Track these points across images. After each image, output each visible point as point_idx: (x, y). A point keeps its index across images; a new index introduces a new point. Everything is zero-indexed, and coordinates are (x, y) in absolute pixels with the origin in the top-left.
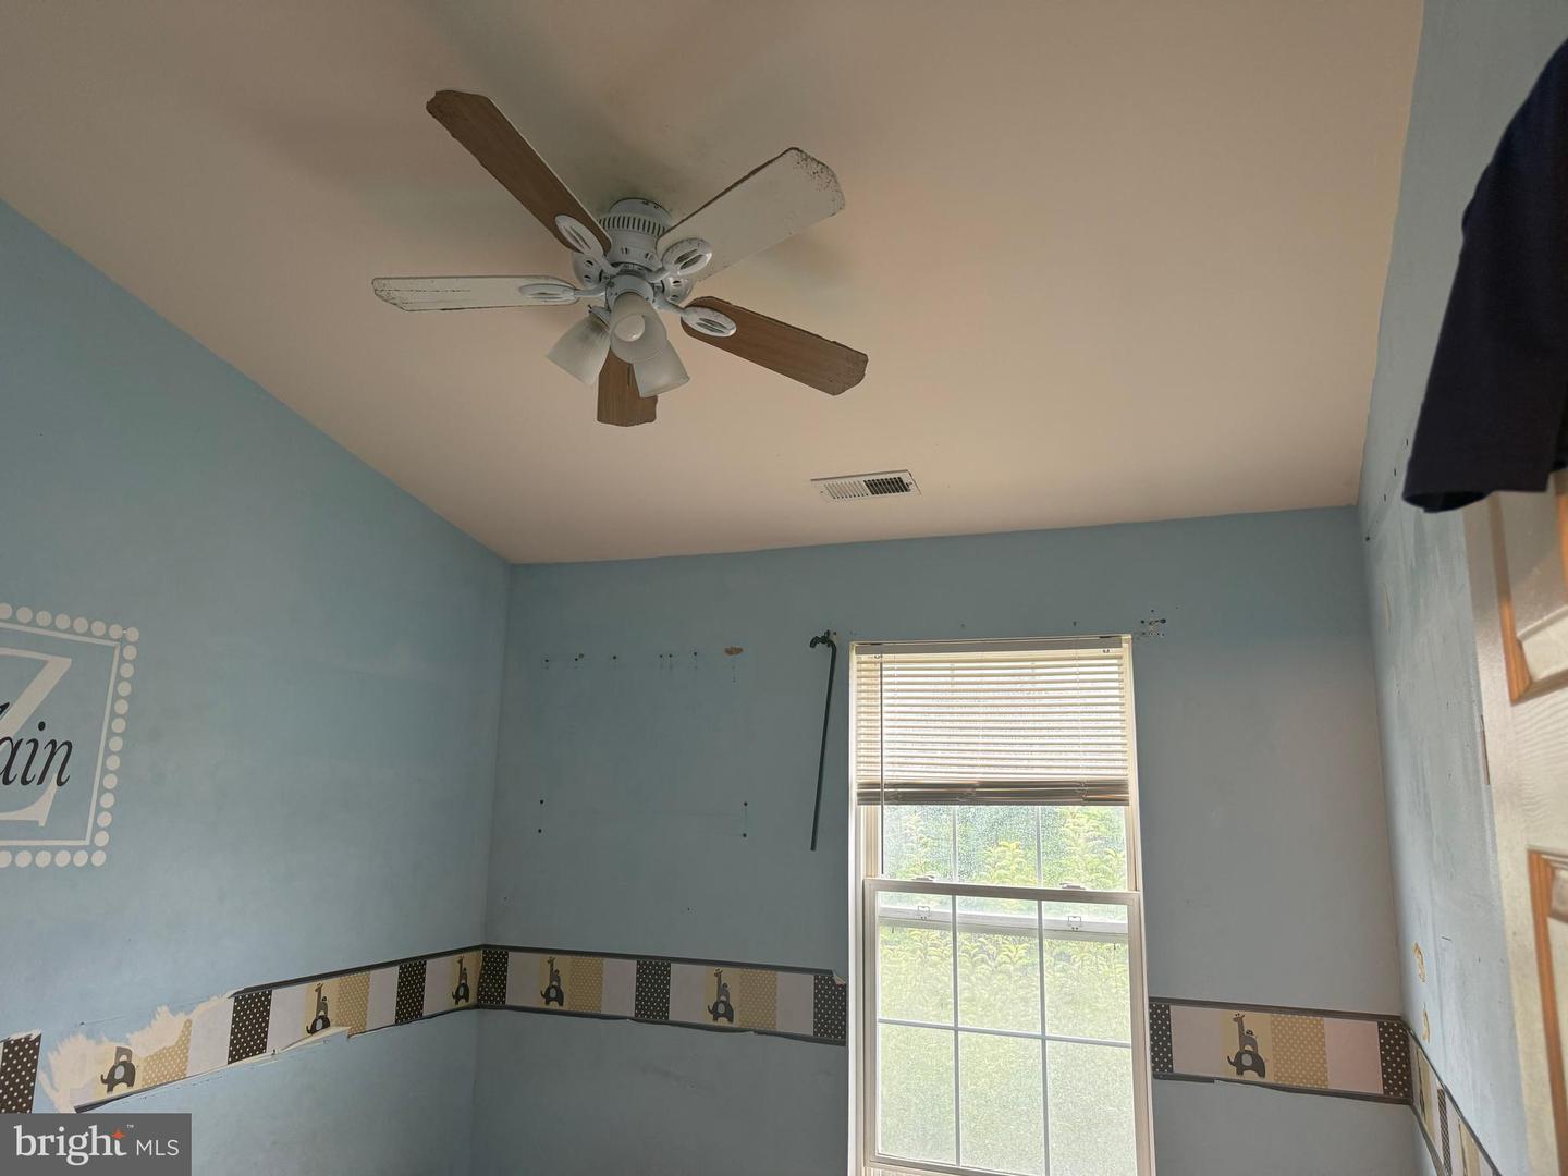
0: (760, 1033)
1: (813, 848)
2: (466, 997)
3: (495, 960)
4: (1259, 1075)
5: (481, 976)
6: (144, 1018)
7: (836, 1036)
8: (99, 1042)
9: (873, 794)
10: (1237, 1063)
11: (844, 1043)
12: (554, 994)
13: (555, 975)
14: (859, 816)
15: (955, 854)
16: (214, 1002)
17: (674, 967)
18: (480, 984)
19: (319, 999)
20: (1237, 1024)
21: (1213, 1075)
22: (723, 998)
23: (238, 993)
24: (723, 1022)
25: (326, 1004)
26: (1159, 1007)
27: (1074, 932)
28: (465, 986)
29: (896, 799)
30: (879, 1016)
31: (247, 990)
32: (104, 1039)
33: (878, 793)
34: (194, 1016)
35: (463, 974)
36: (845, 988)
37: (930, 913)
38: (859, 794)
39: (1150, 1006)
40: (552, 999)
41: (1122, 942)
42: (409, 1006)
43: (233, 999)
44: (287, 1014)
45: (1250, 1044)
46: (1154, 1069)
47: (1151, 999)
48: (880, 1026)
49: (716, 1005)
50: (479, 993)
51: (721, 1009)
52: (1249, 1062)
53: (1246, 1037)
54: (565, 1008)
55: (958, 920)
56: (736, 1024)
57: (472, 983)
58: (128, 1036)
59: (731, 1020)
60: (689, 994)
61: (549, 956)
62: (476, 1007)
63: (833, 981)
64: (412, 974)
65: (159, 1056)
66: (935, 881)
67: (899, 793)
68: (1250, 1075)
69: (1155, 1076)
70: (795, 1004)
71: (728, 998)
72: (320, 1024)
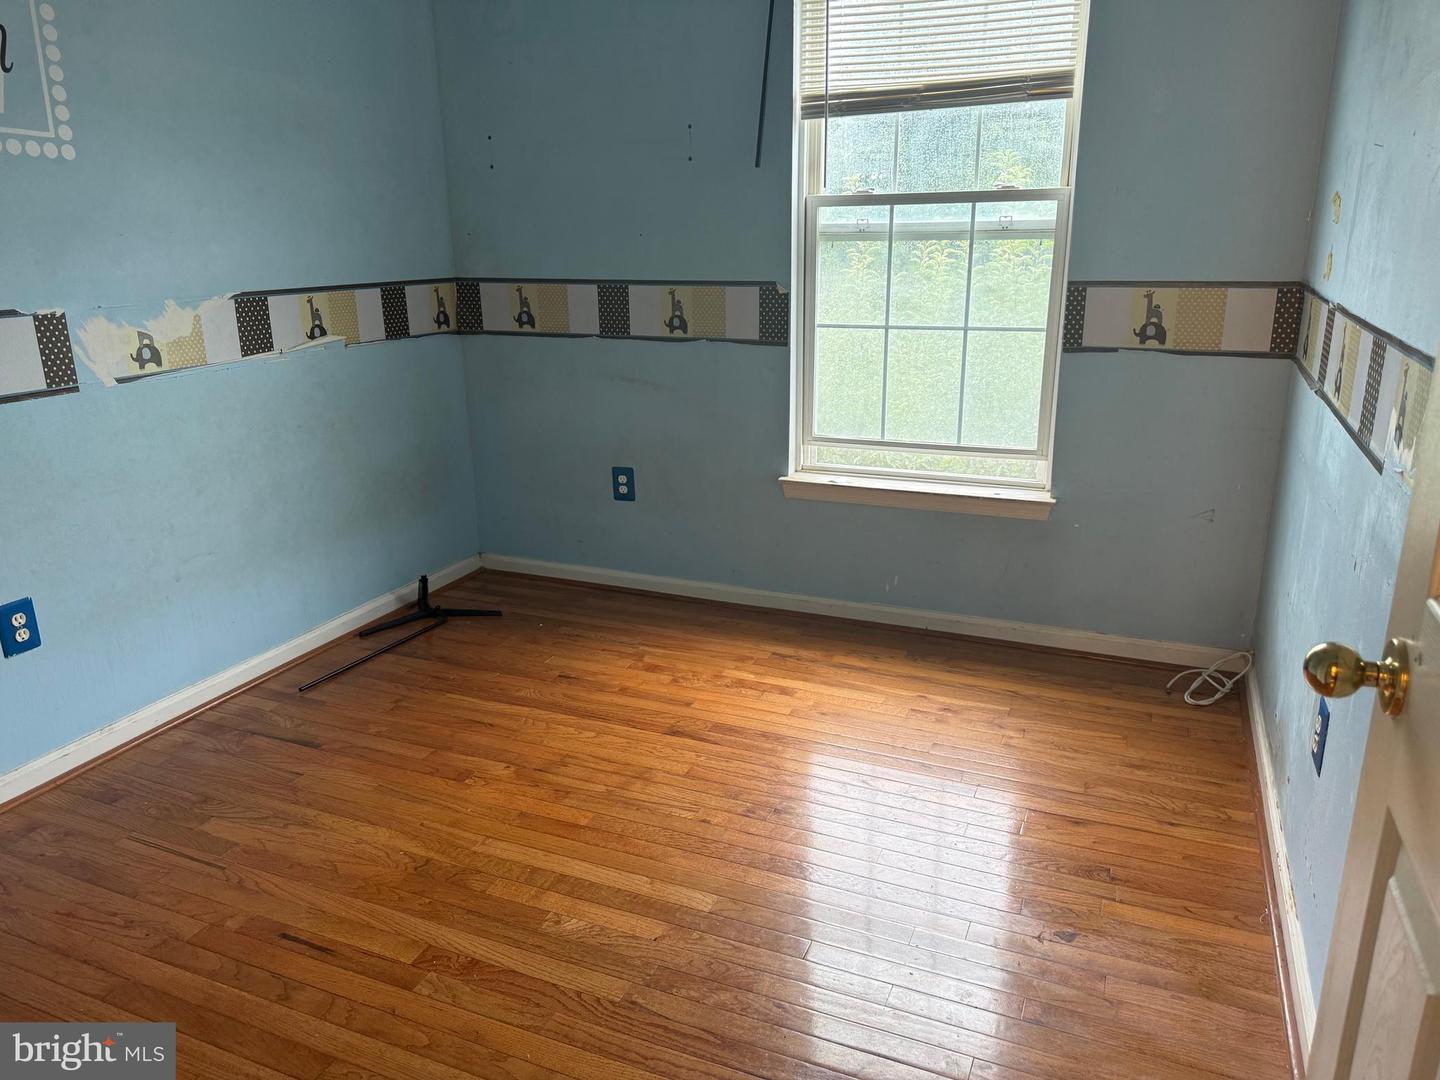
0: (711, 340)
1: (757, 165)
2: (447, 322)
3: (468, 291)
4: (1160, 343)
5: (458, 306)
6: (156, 309)
7: (779, 338)
8: (120, 326)
9: (818, 108)
10: (1143, 336)
11: (786, 343)
12: (526, 318)
13: (524, 302)
14: (802, 129)
15: (895, 166)
16: (215, 301)
17: (632, 288)
18: (458, 314)
19: (312, 312)
20: (1146, 300)
21: (1115, 346)
22: (677, 313)
23: (238, 295)
24: (678, 333)
25: (319, 315)
26: (1077, 289)
27: (1005, 232)
28: (444, 313)
29: (840, 110)
30: (818, 321)
31: (243, 294)
32: (124, 323)
33: (822, 106)
34: (200, 311)
35: (441, 302)
36: (787, 296)
37: (869, 226)
38: (803, 108)
39: (1069, 290)
40: (525, 323)
41: (1049, 238)
42: (396, 325)
43: (233, 301)
44: (286, 319)
45: (1156, 317)
46: (1064, 344)
47: (1070, 283)
48: (818, 330)
49: (671, 319)
50: (458, 321)
51: (676, 322)
52: (1152, 332)
53: (1154, 311)
54: (538, 329)
55: (894, 229)
56: (690, 334)
57: (451, 310)
58: (145, 323)
59: (685, 332)
60: (647, 311)
61: (516, 285)
62: (458, 332)
63: (777, 291)
64: (393, 297)
65: (178, 343)
66: (874, 193)
67: (844, 103)
68: (1153, 344)
69: (1065, 350)
70: (743, 313)
71: (682, 313)
72: (317, 332)
